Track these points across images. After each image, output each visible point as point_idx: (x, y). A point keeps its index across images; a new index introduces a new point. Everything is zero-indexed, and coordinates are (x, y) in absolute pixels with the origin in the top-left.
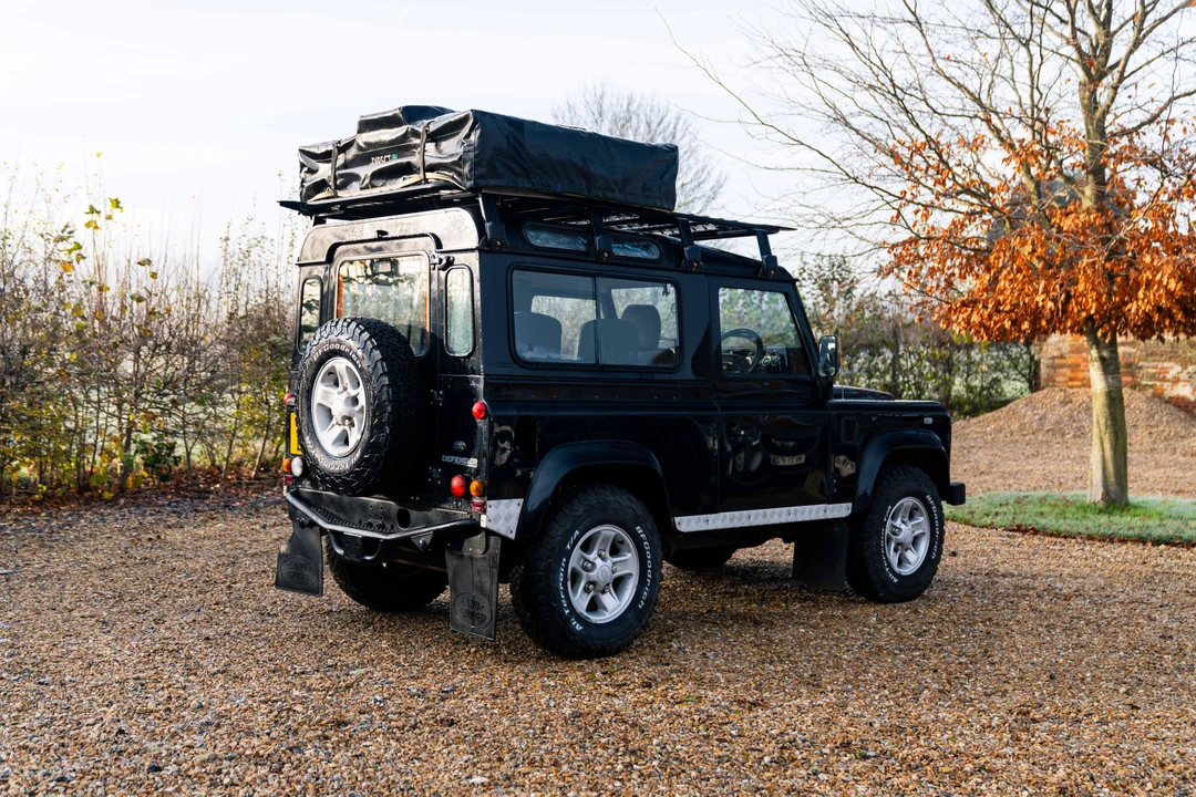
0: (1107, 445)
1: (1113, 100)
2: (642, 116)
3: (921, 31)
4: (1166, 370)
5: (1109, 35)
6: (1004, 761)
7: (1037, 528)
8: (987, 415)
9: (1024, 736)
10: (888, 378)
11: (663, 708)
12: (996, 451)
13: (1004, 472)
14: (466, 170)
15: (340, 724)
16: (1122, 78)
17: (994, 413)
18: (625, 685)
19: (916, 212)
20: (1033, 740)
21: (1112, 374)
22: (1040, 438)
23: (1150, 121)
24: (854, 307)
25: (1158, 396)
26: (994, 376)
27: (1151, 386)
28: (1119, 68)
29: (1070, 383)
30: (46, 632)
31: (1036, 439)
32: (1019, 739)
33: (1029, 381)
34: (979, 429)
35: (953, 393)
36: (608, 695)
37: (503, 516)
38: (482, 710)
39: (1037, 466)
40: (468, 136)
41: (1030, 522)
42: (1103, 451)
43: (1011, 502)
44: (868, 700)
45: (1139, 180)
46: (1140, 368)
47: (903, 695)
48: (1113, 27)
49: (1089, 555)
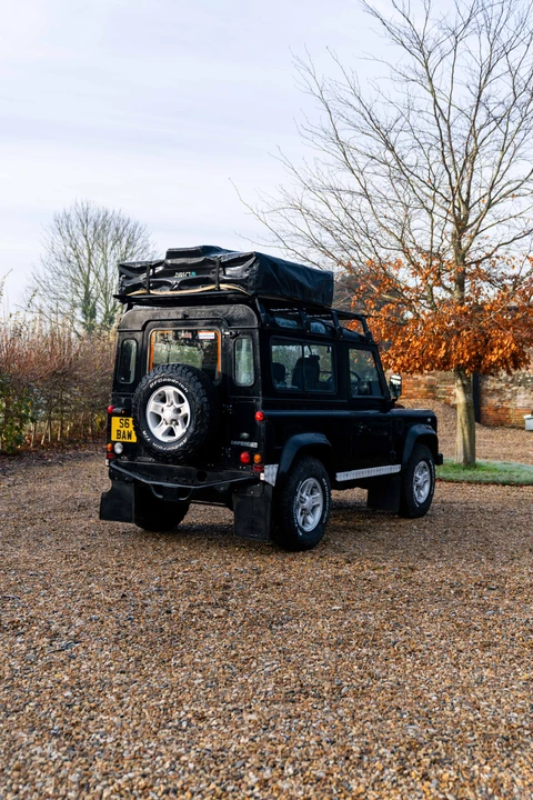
0: (466, 432)
4: (451, 389)
5: (468, 209)
14: (251, 284)
16: (477, 234)
21: (468, 393)
23: (487, 258)
27: (444, 398)
28: (475, 227)
37: (269, 474)
40: (251, 266)
42: (464, 435)
48: (470, 205)
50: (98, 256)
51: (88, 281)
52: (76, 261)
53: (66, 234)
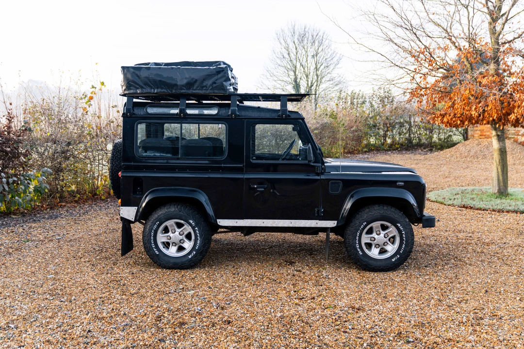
0: (500, 170)
1: (503, 29)
2: (310, 33)
3: (422, 3)
4: (519, 131)
6: (471, 344)
7: (472, 206)
8: (447, 150)
9: (478, 328)
10: (407, 135)
11: (320, 312)
12: (451, 166)
13: (455, 177)
15: (182, 324)
16: (507, 20)
17: (450, 149)
18: (303, 298)
19: (421, 77)
20: (482, 331)
21: (502, 141)
22: (468, 159)
23: (519, 37)
24: (394, 108)
25: (516, 141)
26: (450, 134)
27: (513, 138)
28: (506, 16)
29: (480, 137)
30: (69, 270)
31: (467, 160)
32: (476, 331)
33: (464, 136)
34: (444, 156)
35: (433, 141)
36: (296, 304)
38: (243, 315)
39: (467, 172)
41: (468, 203)
42: (498, 172)
43: (460, 193)
44: (408, 305)
45: (513, 61)
46: (509, 130)
47: (423, 303)
49: (495, 220)
50: (302, 52)
51: (296, 67)
52: (287, 56)
53: (282, 42)
